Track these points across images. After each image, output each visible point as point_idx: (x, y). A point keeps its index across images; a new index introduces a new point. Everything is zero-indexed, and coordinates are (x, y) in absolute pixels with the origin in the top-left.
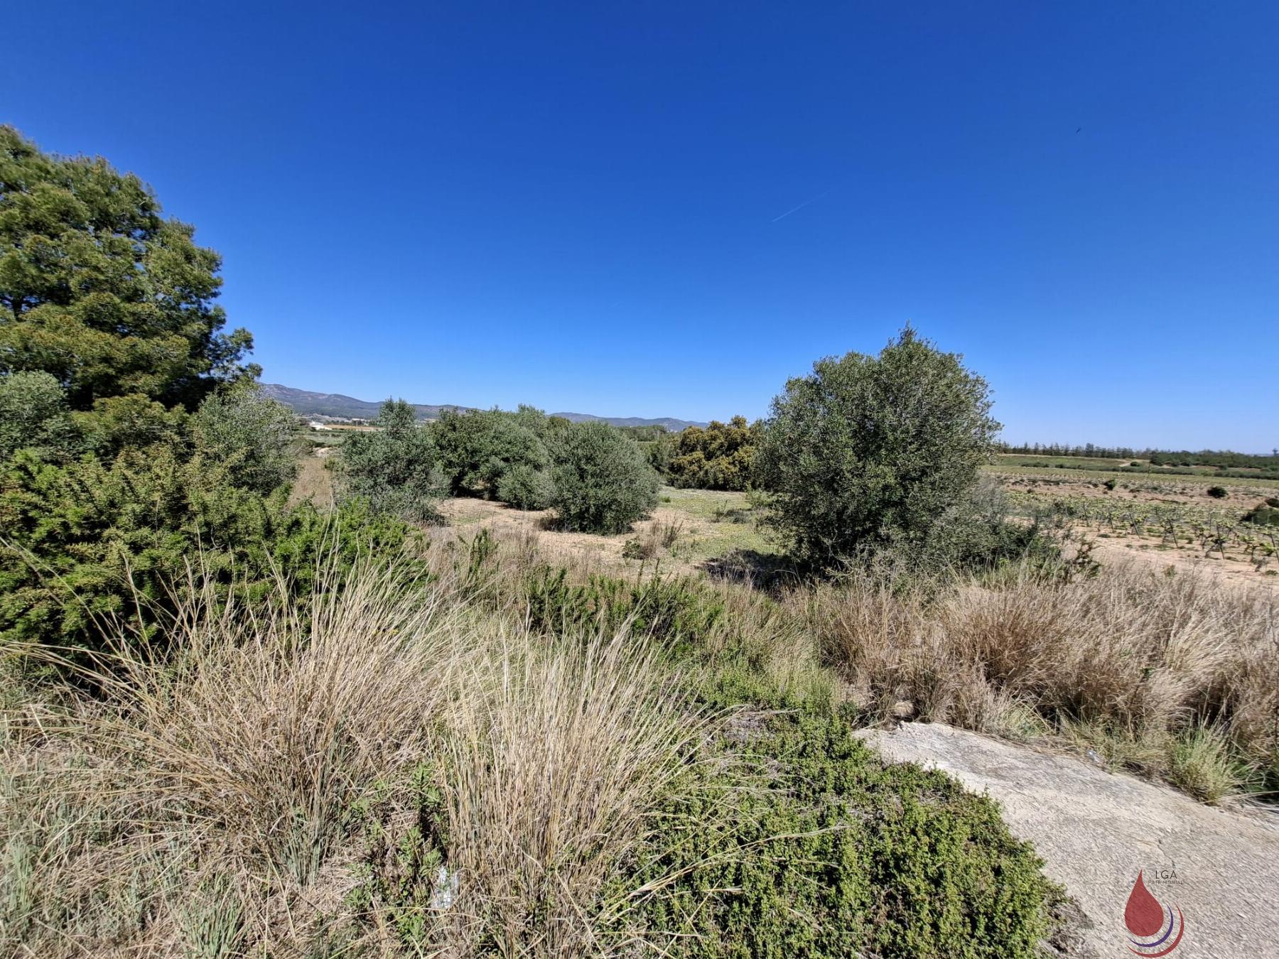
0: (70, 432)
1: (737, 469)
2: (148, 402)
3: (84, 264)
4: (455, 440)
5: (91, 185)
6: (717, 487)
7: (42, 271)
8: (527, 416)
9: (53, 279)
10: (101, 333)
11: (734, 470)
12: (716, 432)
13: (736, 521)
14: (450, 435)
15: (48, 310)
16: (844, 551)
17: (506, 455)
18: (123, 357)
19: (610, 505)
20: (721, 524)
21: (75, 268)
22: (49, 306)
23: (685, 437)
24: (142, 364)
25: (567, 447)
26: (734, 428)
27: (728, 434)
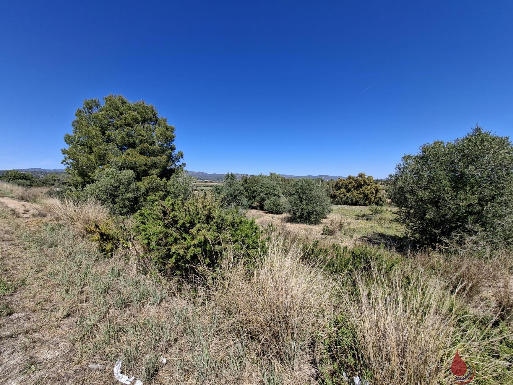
0: (136, 188)
1: (362, 196)
2: (156, 178)
3: (140, 135)
4: (247, 187)
5: (141, 110)
6: (352, 204)
7: (129, 138)
8: (273, 177)
9: (132, 141)
10: (144, 156)
11: (360, 196)
12: (351, 180)
13: (367, 219)
14: (245, 185)
15: (130, 150)
16: (444, 235)
17: (266, 192)
18: (149, 164)
19: (313, 213)
20: (360, 220)
21: (138, 136)
22: (131, 149)
23: (337, 183)
24: (155, 165)
25: (294, 189)
26: (360, 178)
27: (357, 181)
